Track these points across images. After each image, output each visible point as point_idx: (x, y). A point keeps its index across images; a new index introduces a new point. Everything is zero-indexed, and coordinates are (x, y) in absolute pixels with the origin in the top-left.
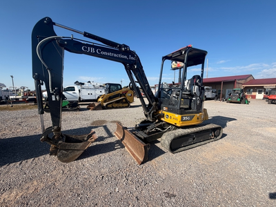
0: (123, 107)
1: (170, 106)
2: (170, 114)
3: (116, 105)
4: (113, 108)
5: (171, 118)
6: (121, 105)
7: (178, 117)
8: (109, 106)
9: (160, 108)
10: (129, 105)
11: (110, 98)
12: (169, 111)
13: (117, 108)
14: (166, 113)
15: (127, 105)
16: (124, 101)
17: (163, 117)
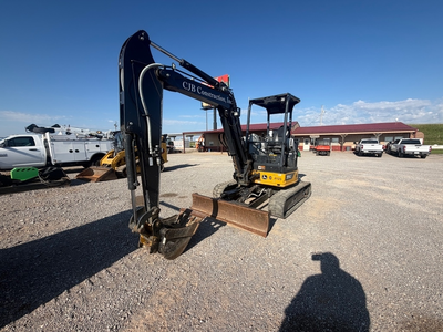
1: (268, 164)
2: (269, 174)
5: (271, 178)
7: (282, 176)
9: (252, 167)
12: (268, 169)
14: (262, 173)
17: (258, 178)
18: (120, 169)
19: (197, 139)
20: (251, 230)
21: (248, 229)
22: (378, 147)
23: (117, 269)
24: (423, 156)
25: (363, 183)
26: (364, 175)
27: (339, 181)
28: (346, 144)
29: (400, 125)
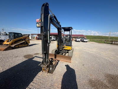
0: (25, 47)
1: (66, 44)
3: (21, 46)
4: (19, 47)
5: (67, 48)
6: (24, 45)
8: (16, 47)
10: (28, 45)
11: (15, 42)
13: (21, 47)
15: (27, 45)
16: (25, 43)
17: (64, 48)
18: (13, 46)
19: (36, 36)
20: (67, 62)
21: (66, 61)
22: (79, 40)
23: (36, 81)
24: (87, 42)
25: (81, 48)
26: (80, 46)
27: (76, 48)
28: (73, 39)
29: (82, 35)
